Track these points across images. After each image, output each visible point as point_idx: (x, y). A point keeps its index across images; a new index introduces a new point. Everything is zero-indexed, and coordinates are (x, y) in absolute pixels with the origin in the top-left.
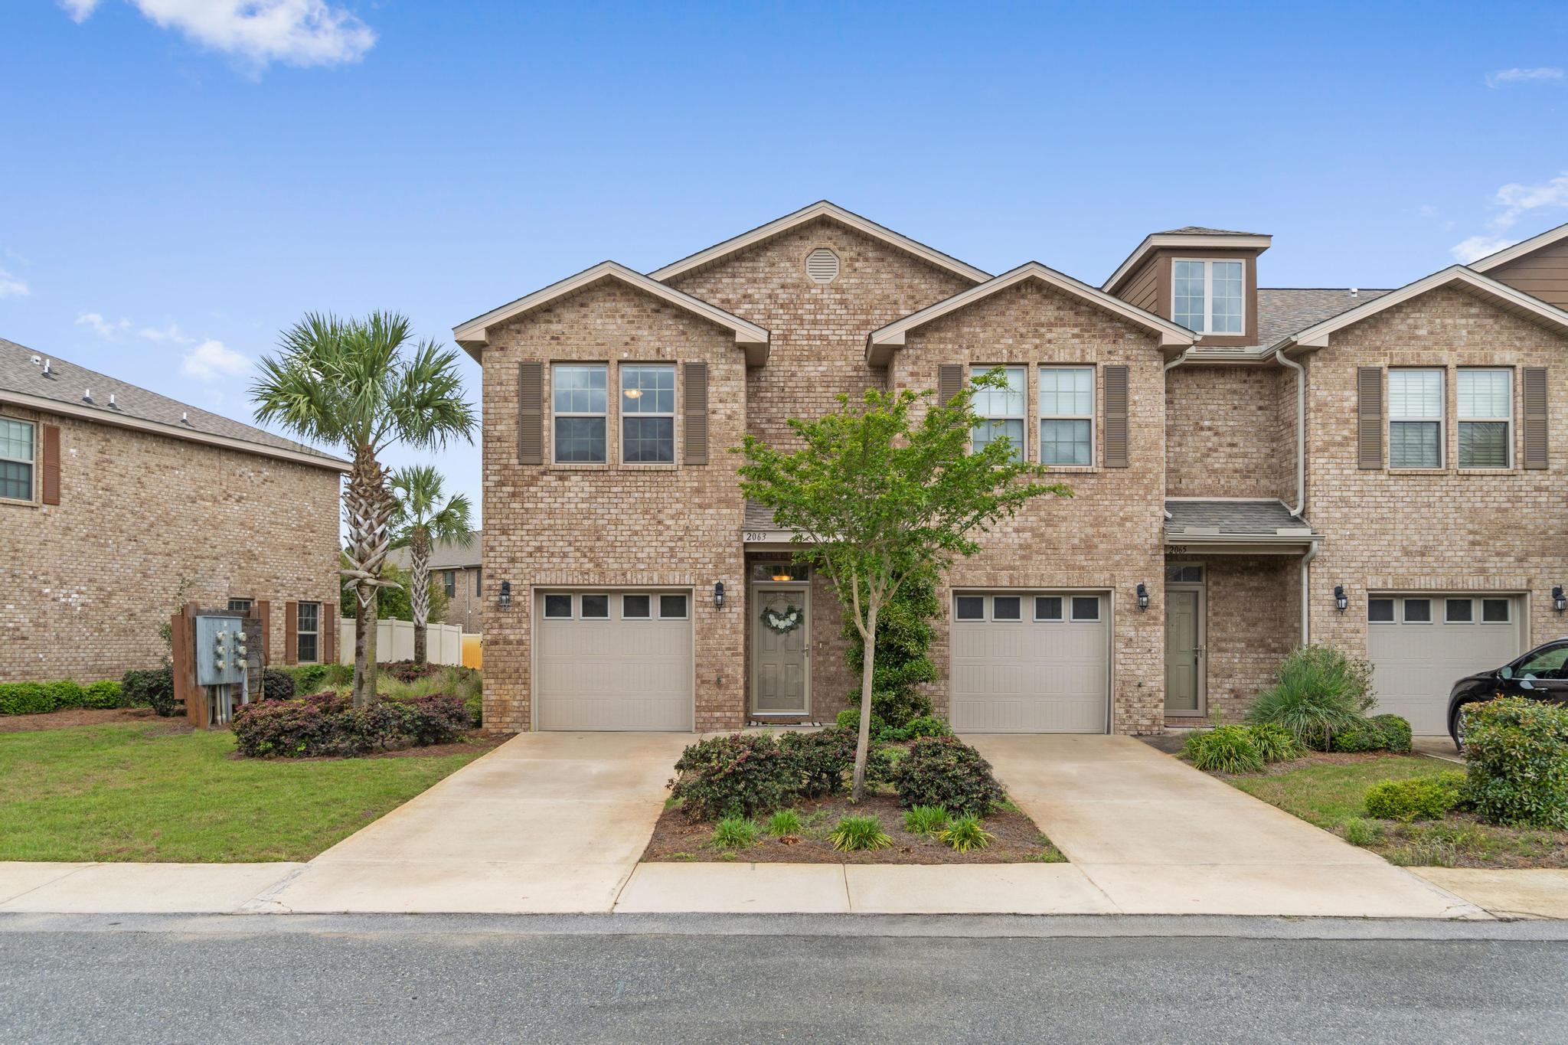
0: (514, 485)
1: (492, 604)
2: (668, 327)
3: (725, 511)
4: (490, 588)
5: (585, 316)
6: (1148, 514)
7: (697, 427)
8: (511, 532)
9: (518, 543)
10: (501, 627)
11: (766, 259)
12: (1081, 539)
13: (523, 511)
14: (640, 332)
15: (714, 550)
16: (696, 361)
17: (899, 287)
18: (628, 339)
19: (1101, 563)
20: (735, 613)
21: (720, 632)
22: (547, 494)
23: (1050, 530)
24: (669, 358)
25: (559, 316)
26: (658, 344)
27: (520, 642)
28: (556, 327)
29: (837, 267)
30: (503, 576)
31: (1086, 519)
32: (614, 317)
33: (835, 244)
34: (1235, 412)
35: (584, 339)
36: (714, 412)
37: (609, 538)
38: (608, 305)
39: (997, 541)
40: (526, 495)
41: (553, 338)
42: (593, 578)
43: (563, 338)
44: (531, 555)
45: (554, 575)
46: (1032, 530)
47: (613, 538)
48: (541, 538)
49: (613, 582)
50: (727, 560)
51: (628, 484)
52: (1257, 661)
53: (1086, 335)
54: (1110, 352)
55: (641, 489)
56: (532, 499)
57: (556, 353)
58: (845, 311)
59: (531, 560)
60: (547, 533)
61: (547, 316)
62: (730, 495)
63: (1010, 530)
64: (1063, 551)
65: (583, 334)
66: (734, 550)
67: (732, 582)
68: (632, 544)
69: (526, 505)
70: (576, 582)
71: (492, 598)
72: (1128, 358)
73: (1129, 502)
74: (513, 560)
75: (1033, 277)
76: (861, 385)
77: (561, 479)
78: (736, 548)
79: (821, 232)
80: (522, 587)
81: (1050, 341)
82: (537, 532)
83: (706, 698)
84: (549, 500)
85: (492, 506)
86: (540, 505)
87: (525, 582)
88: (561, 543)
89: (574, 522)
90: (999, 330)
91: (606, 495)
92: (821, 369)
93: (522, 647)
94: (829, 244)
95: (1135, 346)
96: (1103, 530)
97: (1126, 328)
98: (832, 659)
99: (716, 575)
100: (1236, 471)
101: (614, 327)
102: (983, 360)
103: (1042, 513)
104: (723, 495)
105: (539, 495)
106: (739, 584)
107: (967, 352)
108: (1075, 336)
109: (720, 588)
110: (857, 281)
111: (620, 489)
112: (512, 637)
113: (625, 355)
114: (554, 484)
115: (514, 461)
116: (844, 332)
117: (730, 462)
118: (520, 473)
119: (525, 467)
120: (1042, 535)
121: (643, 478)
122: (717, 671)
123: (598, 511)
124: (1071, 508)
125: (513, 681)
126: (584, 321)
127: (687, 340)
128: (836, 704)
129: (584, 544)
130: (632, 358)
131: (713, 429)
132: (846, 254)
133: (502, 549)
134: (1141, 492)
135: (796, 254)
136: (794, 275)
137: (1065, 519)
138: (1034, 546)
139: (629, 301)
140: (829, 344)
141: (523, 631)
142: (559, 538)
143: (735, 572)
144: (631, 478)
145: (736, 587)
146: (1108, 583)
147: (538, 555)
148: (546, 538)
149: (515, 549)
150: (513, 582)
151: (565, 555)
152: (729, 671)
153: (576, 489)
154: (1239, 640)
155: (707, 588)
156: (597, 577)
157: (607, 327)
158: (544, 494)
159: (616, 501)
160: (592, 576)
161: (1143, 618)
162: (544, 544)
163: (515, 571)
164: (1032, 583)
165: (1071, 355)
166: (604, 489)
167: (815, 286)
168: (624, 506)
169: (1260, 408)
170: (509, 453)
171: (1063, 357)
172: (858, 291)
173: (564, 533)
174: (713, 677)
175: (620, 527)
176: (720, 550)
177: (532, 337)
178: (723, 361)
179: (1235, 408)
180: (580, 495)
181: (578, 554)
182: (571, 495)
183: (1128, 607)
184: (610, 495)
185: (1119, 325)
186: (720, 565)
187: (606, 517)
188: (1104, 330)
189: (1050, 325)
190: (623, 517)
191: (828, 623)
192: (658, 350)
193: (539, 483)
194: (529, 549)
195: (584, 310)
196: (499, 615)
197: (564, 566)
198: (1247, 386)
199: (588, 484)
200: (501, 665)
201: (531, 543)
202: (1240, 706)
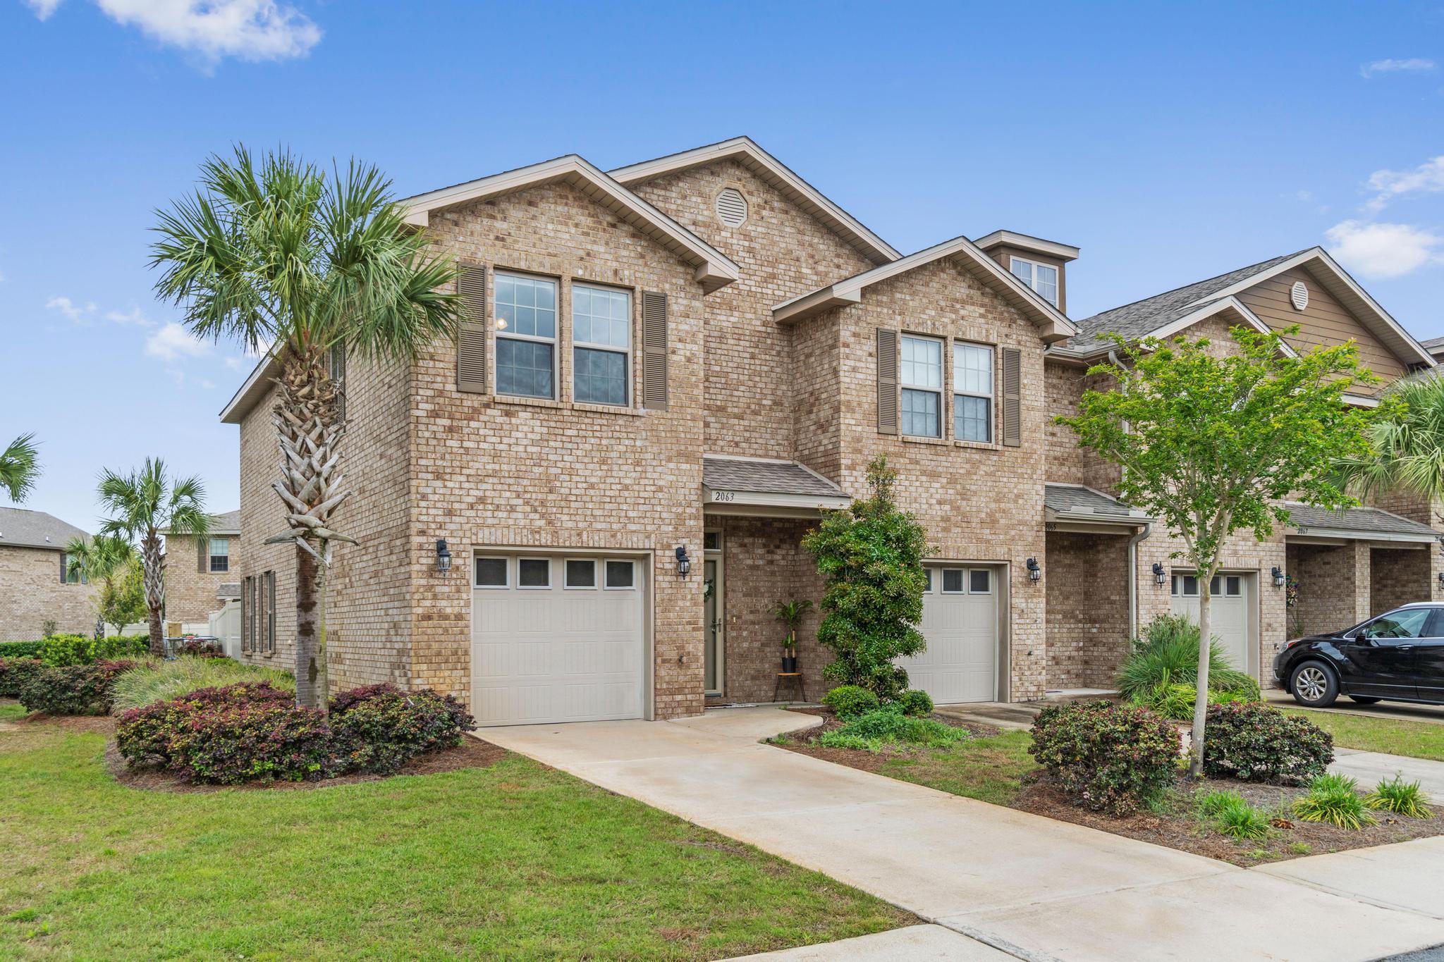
0: (451, 418)
1: (424, 568)
2: (626, 247)
3: (684, 466)
4: (421, 548)
5: (534, 218)
6: (1034, 492)
7: (657, 367)
8: (447, 477)
9: (457, 492)
10: (435, 597)
11: (678, 189)
12: (987, 513)
13: (462, 451)
14: (595, 248)
15: (674, 510)
16: (655, 290)
17: (801, 244)
18: (582, 253)
19: (1001, 537)
20: (696, 582)
21: (680, 603)
22: (491, 433)
23: (964, 503)
24: (626, 283)
25: (503, 212)
26: (615, 265)
27: (459, 617)
28: (500, 225)
29: (745, 212)
30: (438, 532)
31: (991, 494)
32: (566, 224)
33: (744, 186)
34: (1055, 405)
35: (534, 246)
36: (674, 352)
37: (563, 490)
38: (560, 208)
39: (923, 512)
40: (466, 431)
41: (497, 238)
42: (545, 538)
43: (509, 240)
44: (471, 506)
45: (499, 533)
46: (951, 502)
47: (567, 491)
48: (484, 486)
49: (567, 544)
50: (687, 522)
51: (583, 427)
52: (1070, 630)
53: (990, 316)
54: (1006, 335)
55: (598, 434)
56: (473, 437)
57: (504, 259)
58: (752, 261)
59: (472, 513)
60: (491, 480)
61: (489, 209)
62: (690, 448)
63: (934, 501)
64: (974, 525)
65: (532, 238)
66: (694, 511)
67: (692, 547)
68: (588, 499)
69: (466, 444)
70: (525, 542)
71: (423, 561)
72: (1019, 343)
73: (1021, 480)
74: (450, 513)
75: (961, 251)
76: (769, 341)
77: (508, 414)
78: (696, 508)
79: (731, 171)
80: (461, 547)
81: (963, 318)
82: (480, 478)
83: (667, 679)
84: (493, 439)
85: (423, 441)
86: (483, 445)
87: (464, 541)
88: (508, 494)
89: (523, 468)
90: (924, 300)
91: (559, 438)
92: (732, 319)
93: (461, 623)
94: (738, 185)
95: (1024, 333)
96: (1002, 505)
97: (1018, 314)
98: (745, 634)
99: (676, 539)
100: (1055, 458)
101: (567, 236)
102: (912, 329)
103: (959, 487)
104: (683, 448)
105: (481, 432)
106: (699, 550)
107: (899, 318)
108: (982, 316)
109: (681, 554)
110: (763, 230)
111: (575, 433)
112: (448, 610)
113: (580, 272)
114: (499, 420)
115: (451, 387)
116: (752, 283)
117: (689, 410)
118: (458, 402)
119: (465, 396)
120: (959, 508)
121: (600, 421)
122: (678, 648)
123: (550, 457)
124: (980, 483)
125: (450, 666)
126: (533, 223)
127: (646, 264)
128: (748, 682)
129: (534, 496)
130: (587, 277)
131: (672, 372)
132: (754, 200)
133: (436, 497)
134: (1029, 472)
135: (707, 189)
136: (705, 213)
137: (975, 493)
138: (953, 518)
139: (582, 207)
140: (739, 294)
141: (462, 603)
142: (506, 487)
143: (695, 536)
144: (586, 421)
145: (697, 553)
146: (1006, 557)
147: (481, 507)
148: (489, 487)
149: (453, 498)
150: (449, 540)
151: (512, 509)
152: (690, 648)
153: (526, 429)
154: (1059, 613)
155: (667, 553)
156: (549, 537)
157: (559, 235)
158: (487, 432)
159: (570, 446)
160: (543, 534)
161: (1031, 591)
162: (488, 493)
163: (452, 526)
164: (951, 555)
165: (979, 333)
166: (557, 431)
167: (725, 228)
168: (579, 453)
169: (1071, 403)
170: (444, 376)
171: (972, 335)
172: (765, 241)
173: (511, 481)
174: (674, 655)
175: (575, 478)
176: (680, 510)
177: (472, 233)
178: (683, 294)
179: (1055, 401)
180: (529, 436)
181: (528, 509)
182: (520, 435)
183: (1020, 579)
184: (564, 438)
185: (1013, 310)
186: (680, 528)
187: (559, 465)
188: (1002, 313)
189: (963, 302)
190: (578, 466)
191: (741, 595)
192: (616, 272)
193: (482, 418)
194: (470, 500)
195: (533, 210)
196: (432, 581)
197: (511, 522)
198: (1062, 381)
199: (538, 423)
200: (435, 646)
201: (472, 492)
202: (1058, 672)
